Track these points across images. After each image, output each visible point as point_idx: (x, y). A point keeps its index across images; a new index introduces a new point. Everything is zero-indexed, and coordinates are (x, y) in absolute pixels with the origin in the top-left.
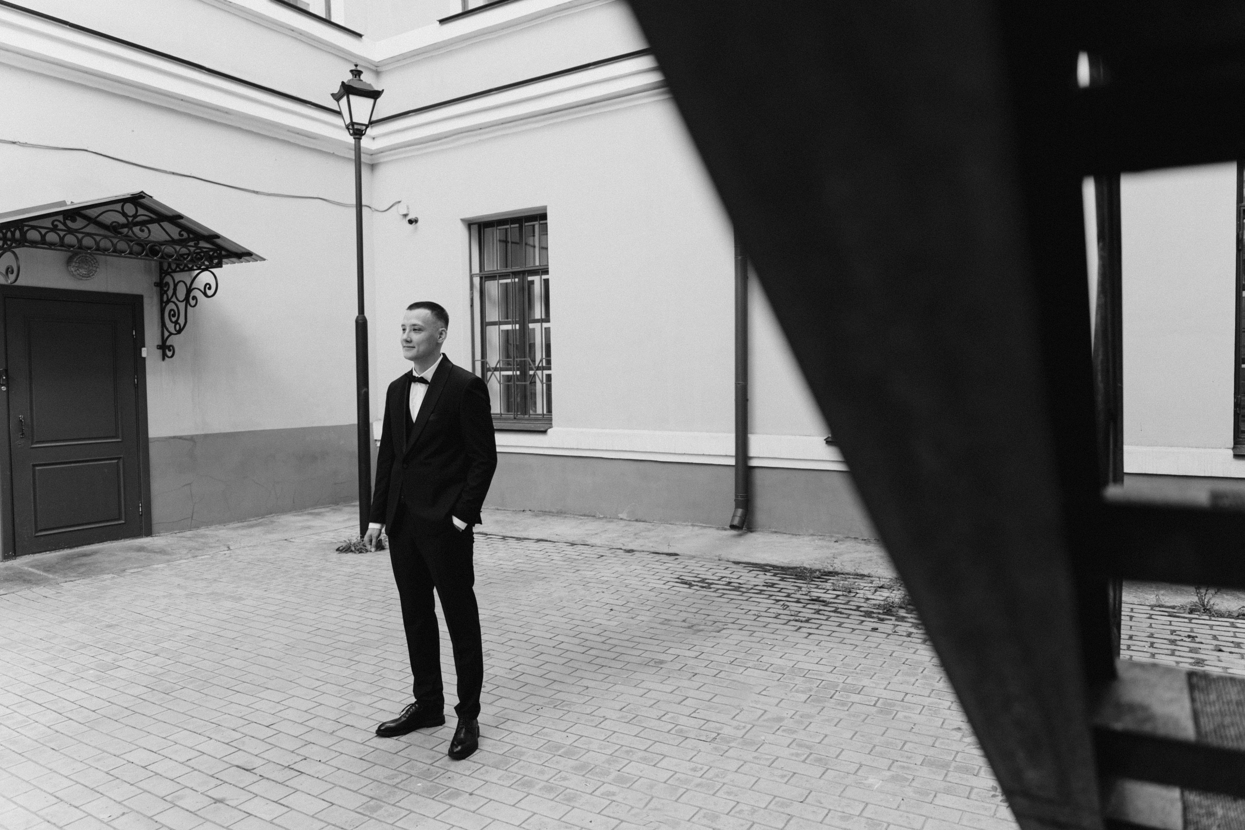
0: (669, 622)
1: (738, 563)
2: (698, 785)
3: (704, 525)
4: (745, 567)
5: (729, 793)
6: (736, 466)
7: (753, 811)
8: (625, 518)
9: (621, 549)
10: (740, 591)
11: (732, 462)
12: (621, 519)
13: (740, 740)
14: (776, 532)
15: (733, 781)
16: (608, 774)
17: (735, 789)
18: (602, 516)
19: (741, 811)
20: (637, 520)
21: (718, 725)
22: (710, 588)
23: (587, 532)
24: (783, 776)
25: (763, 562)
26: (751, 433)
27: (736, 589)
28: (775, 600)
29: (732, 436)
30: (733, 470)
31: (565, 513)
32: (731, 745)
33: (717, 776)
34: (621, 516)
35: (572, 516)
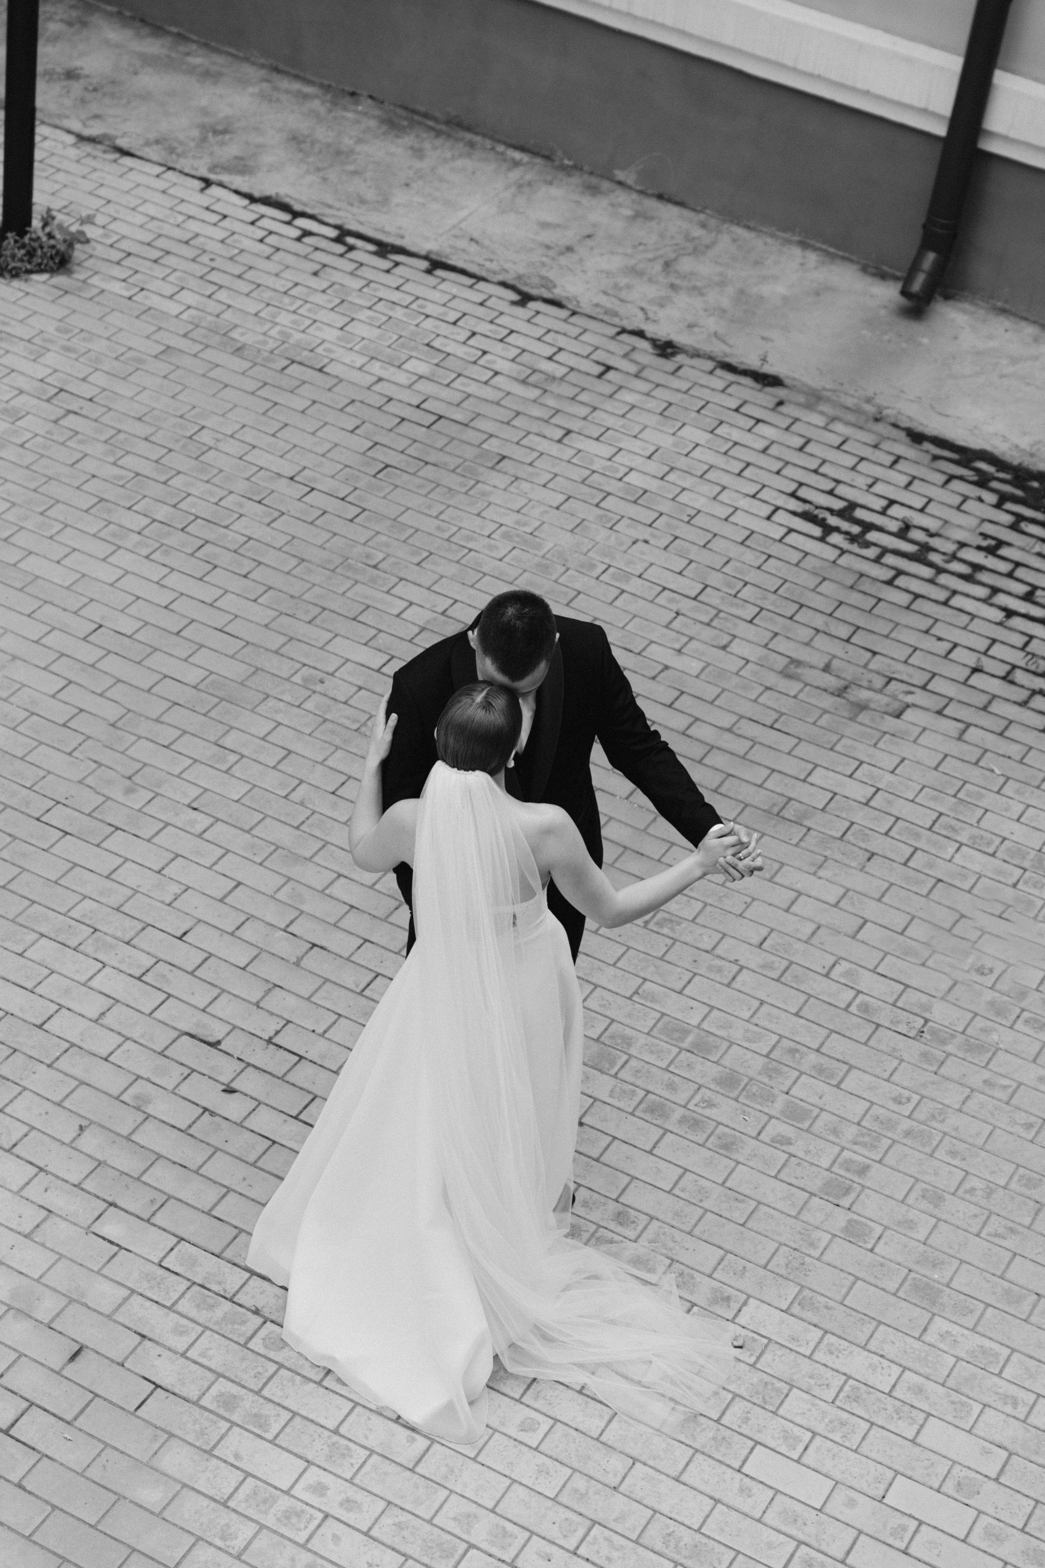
0: (799, 671)
1: (917, 437)
2: (908, 1133)
3: (832, 250)
4: (936, 458)
5: (953, 1153)
6: (946, 142)
7: (989, 1193)
8: (630, 181)
9: (640, 334)
10: (931, 565)
11: (940, 130)
12: (620, 183)
13: (960, 1038)
14: (1003, 311)
15: (956, 1129)
16: (772, 1099)
17: (961, 1146)
18: (571, 163)
19: (972, 1191)
20: (660, 197)
21: (924, 998)
22: (868, 545)
23: (546, 236)
24: (1029, 1126)
25: (975, 443)
26: (1006, 69)
27: (921, 555)
28: (1004, 609)
29: (955, 64)
30: (937, 151)
31: (469, 129)
32: (949, 1048)
33: (933, 1117)
34: (620, 175)
35: (488, 143)
